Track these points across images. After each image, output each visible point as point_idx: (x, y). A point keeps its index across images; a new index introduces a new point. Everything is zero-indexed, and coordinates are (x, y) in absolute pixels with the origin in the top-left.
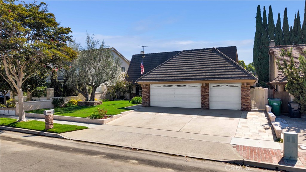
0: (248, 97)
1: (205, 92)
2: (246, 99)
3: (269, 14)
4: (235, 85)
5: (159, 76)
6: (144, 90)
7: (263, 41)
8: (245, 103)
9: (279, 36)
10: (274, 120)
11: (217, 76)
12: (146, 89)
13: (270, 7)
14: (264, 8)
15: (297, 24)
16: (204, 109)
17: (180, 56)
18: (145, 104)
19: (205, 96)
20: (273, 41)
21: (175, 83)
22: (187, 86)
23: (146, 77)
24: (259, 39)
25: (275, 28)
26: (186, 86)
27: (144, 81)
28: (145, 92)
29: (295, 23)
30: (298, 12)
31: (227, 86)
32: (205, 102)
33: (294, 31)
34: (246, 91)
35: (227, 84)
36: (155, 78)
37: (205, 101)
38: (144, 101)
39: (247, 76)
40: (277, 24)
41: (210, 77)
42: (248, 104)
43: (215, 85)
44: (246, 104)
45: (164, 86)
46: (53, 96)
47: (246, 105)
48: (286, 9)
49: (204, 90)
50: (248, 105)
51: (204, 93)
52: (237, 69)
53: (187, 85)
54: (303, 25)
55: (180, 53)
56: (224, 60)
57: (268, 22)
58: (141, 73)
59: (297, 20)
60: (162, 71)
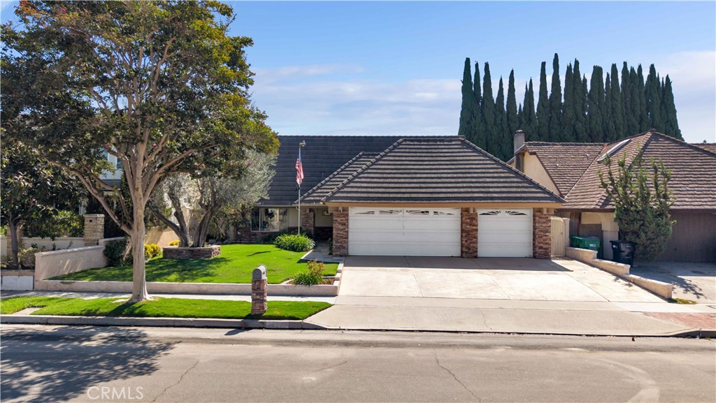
0: (547, 234)
1: (470, 225)
2: (544, 238)
3: (485, 79)
4: (520, 212)
5: (372, 190)
6: (339, 220)
7: (476, 128)
8: (542, 245)
9: (502, 120)
10: (628, 271)
11: (496, 195)
12: (344, 219)
13: (487, 66)
14: (477, 65)
15: (529, 102)
16: (469, 258)
17: (398, 150)
18: (342, 251)
19: (471, 233)
20: (521, 133)
21: (405, 207)
22: (431, 213)
23: (342, 192)
24: (468, 123)
25: (495, 105)
26: (428, 212)
27: (344, 201)
28: (340, 223)
29: (525, 101)
30: (531, 80)
31: (507, 214)
32: (471, 245)
33: (525, 115)
34: (544, 223)
35: (508, 211)
36: (365, 195)
37: (471, 243)
38: (339, 244)
39: (547, 196)
40: (497, 98)
41: (481, 195)
42: (547, 246)
43: (486, 212)
44: (545, 246)
45: (380, 212)
46: (103, 234)
47: (544, 249)
48: (512, 72)
49: (469, 221)
50: (547, 249)
51: (468, 227)
52: (524, 183)
53: (431, 210)
54: (538, 105)
55: (401, 140)
56: (492, 164)
57: (482, 92)
58: (298, 181)
59: (529, 94)
60: (375, 180)
